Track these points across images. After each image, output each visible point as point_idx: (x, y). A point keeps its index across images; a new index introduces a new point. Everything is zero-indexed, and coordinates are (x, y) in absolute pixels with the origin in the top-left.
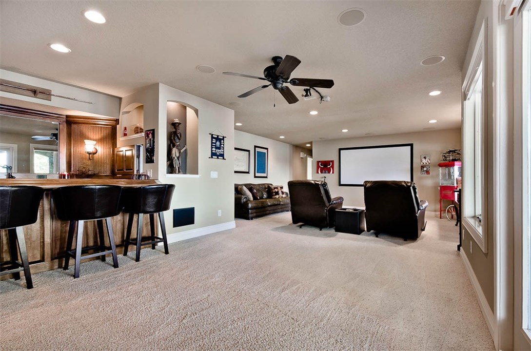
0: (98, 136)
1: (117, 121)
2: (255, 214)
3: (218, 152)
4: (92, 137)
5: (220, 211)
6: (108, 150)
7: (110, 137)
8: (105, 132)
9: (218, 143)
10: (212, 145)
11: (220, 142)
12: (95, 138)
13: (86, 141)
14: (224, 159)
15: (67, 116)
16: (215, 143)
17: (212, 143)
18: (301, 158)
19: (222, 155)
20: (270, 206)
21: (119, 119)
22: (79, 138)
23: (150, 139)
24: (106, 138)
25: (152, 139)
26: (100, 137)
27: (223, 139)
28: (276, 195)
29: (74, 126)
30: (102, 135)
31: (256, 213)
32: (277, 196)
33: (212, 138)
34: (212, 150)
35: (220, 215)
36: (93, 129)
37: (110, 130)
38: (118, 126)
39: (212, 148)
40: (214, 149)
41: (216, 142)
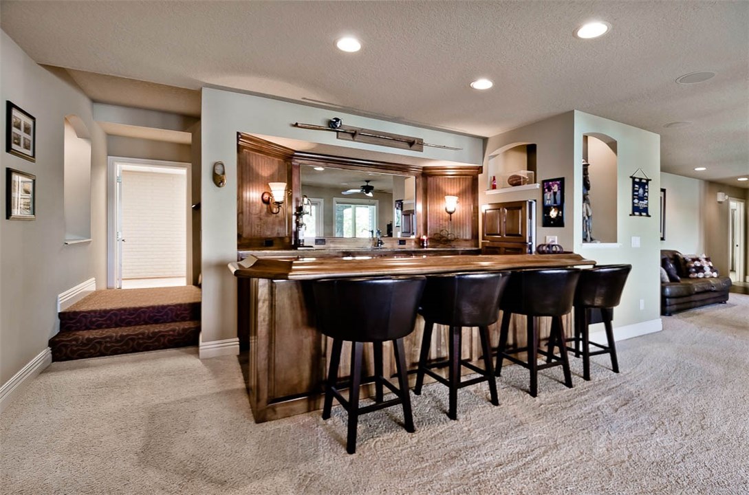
0: (456, 190)
1: (480, 170)
2: (675, 307)
3: (642, 204)
4: (449, 192)
5: (642, 301)
6: (467, 207)
7: (470, 190)
8: (464, 185)
9: (641, 191)
10: (633, 195)
11: (644, 189)
12: (452, 193)
13: (446, 197)
14: (648, 216)
15: (424, 168)
16: (637, 191)
17: (634, 191)
18: (720, 202)
19: (646, 210)
20: (698, 293)
21: (482, 167)
22: (435, 193)
23: (555, 193)
24: (466, 192)
25: (559, 193)
26: (458, 191)
27: (647, 184)
28: (697, 272)
29: (430, 179)
30: (461, 188)
31: (676, 304)
32: (701, 275)
33: (634, 183)
34: (633, 203)
35: (642, 307)
36: (451, 182)
37: (470, 180)
38: (480, 175)
39: (633, 199)
40: (636, 201)
41: (639, 188)
